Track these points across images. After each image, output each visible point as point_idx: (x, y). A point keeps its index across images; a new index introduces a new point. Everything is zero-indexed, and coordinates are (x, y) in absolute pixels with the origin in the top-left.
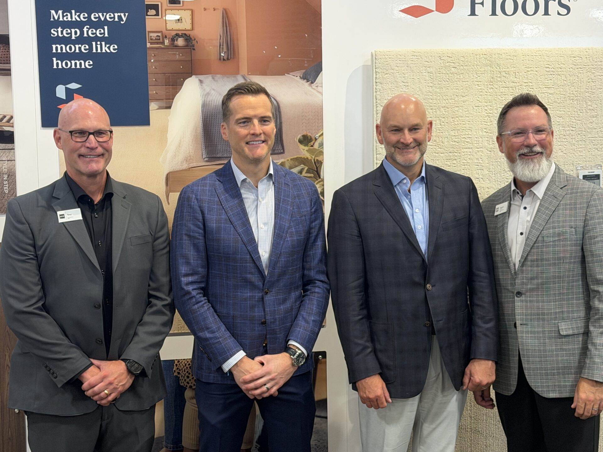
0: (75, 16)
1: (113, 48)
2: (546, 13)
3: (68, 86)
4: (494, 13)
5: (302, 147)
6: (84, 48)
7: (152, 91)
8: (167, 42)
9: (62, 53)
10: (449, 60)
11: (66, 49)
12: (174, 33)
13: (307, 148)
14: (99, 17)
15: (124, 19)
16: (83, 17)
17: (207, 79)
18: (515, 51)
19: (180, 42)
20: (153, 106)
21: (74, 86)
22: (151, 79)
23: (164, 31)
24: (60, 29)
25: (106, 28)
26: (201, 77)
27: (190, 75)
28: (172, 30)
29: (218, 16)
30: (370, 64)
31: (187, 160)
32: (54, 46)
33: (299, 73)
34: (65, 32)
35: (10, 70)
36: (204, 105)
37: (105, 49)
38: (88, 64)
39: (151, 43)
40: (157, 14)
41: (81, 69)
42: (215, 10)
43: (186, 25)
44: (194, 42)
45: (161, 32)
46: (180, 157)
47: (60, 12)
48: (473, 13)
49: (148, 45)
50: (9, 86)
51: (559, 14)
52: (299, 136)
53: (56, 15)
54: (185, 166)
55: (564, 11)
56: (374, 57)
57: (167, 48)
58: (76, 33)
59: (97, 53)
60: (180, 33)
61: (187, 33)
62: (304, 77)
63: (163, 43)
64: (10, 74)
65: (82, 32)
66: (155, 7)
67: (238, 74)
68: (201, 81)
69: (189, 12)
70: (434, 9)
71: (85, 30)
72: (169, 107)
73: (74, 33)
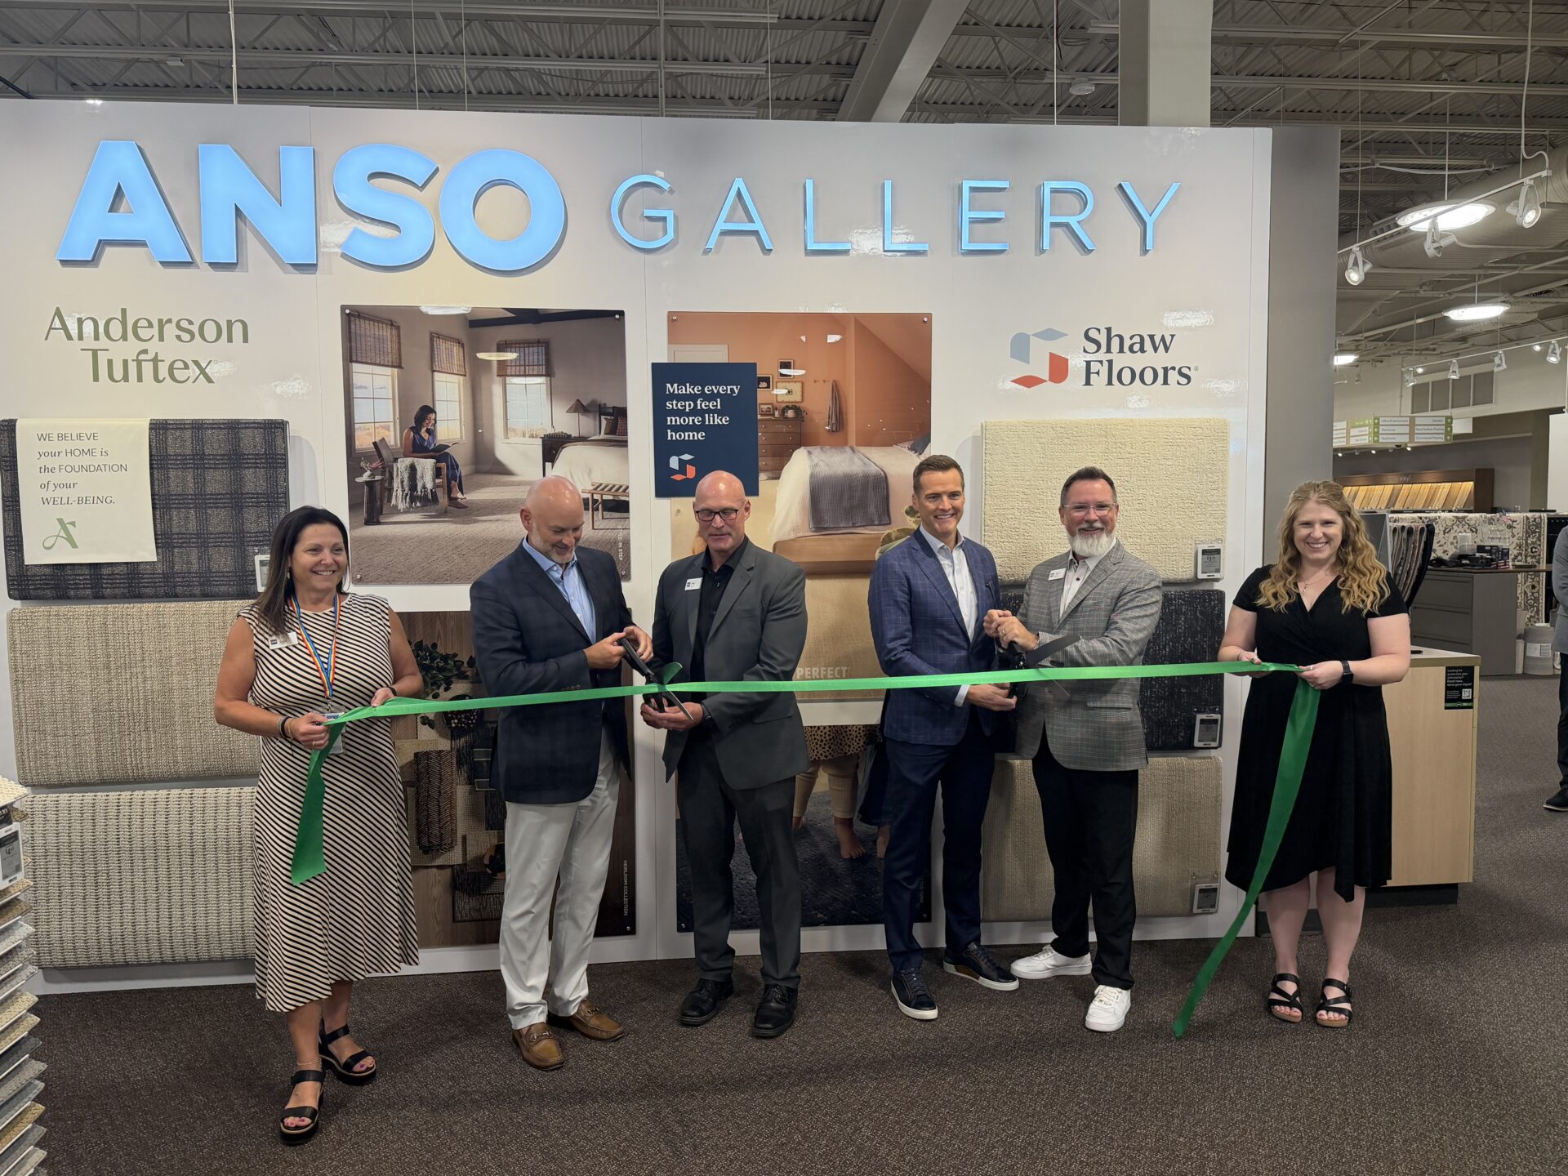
0: (689, 389)
1: (725, 420)
2: (1165, 382)
3: (681, 457)
4: (1110, 383)
5: (908, 518)
6: (697, 420)
7: (762, 463)
8: (777, 414)
9: (676, 425)
10: (1062, 430)
11: (680, 421)
12: (784, 405)
13: (913, 519)
14: (712, 390)
15: (736, 392)
16: (697, 390)
17: (816, 450)
18: (1132, 421)
19: (790, 414)
20: (762, 477)
21: (686, 457)
22: (761, 450)
23: (775, 403)
24: (675, 402)
25: (719, 400)
26: (810, 448)
27: (798, 446)
28: (783, 402)
29: (828, 388)
30: (979, 434)
31: (794, 530)
32: (669, 419)
33: (907, 445)
34: (679, 405)
35: (627, 441)
36: (812, 476)
37: (717, 421)
38: (700, 436)
39: (762, 415)
40: (768, 387)
41: (694, 441)
42: (824, 381)
43: (796, 397)
44: (804, 414)
45: (772, 404)
46: (788, 527)
47: (675, 385)
48: (1088, 383)
49: (759, 417)
50: (626, 457)
51: (1179, 383)
52: (906, 507)
53: (670, 388)
54: (792, 536)
55: (1184, 381)
56: (983, 428)
57: (777, 420)
58: (690, 405)
59: (709, 425)
60: (790, 405)
61: (797, 405)
62: (912, 449)
63: (773, 415)
64: (626, 446)
65: (696, 405)
66: (767, 380)
67: (846, 444)
68: (809, 453)
69: (799, 385)
70: (1046, 377)
71: (699, 402)
72: (778, 478)
73: (688, 406)
